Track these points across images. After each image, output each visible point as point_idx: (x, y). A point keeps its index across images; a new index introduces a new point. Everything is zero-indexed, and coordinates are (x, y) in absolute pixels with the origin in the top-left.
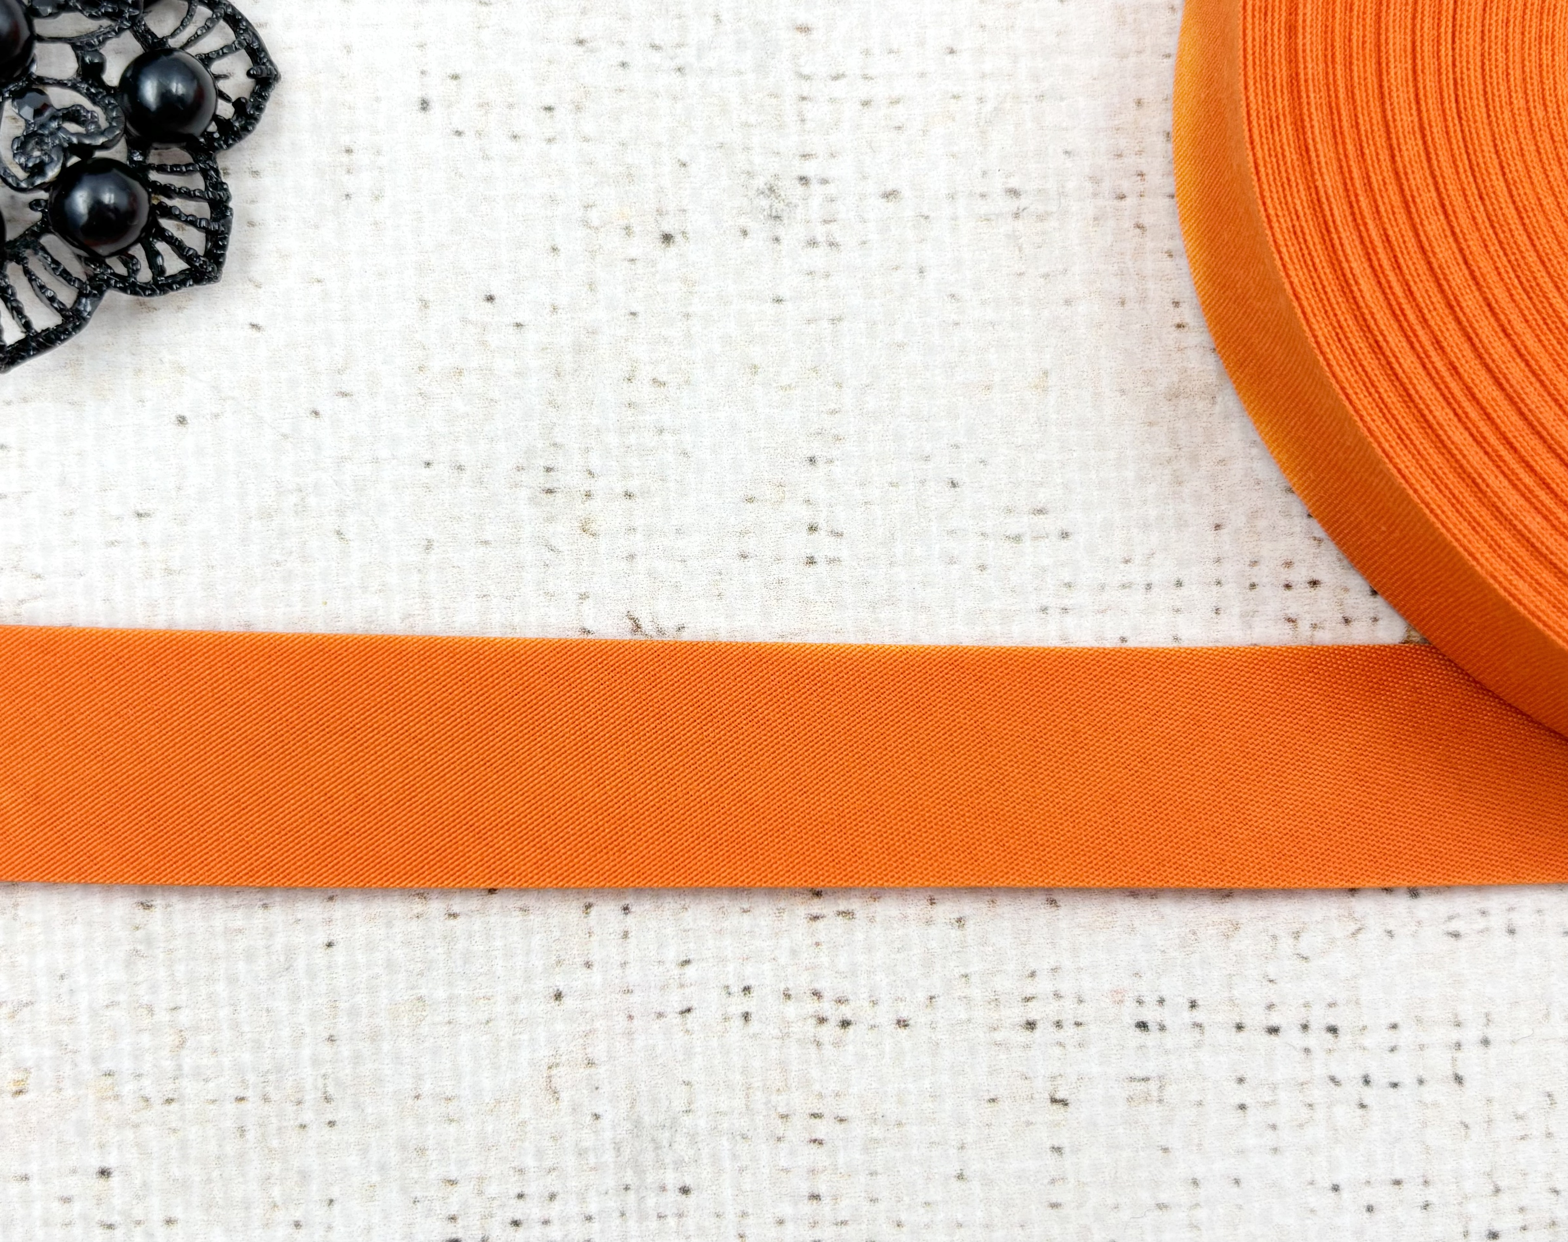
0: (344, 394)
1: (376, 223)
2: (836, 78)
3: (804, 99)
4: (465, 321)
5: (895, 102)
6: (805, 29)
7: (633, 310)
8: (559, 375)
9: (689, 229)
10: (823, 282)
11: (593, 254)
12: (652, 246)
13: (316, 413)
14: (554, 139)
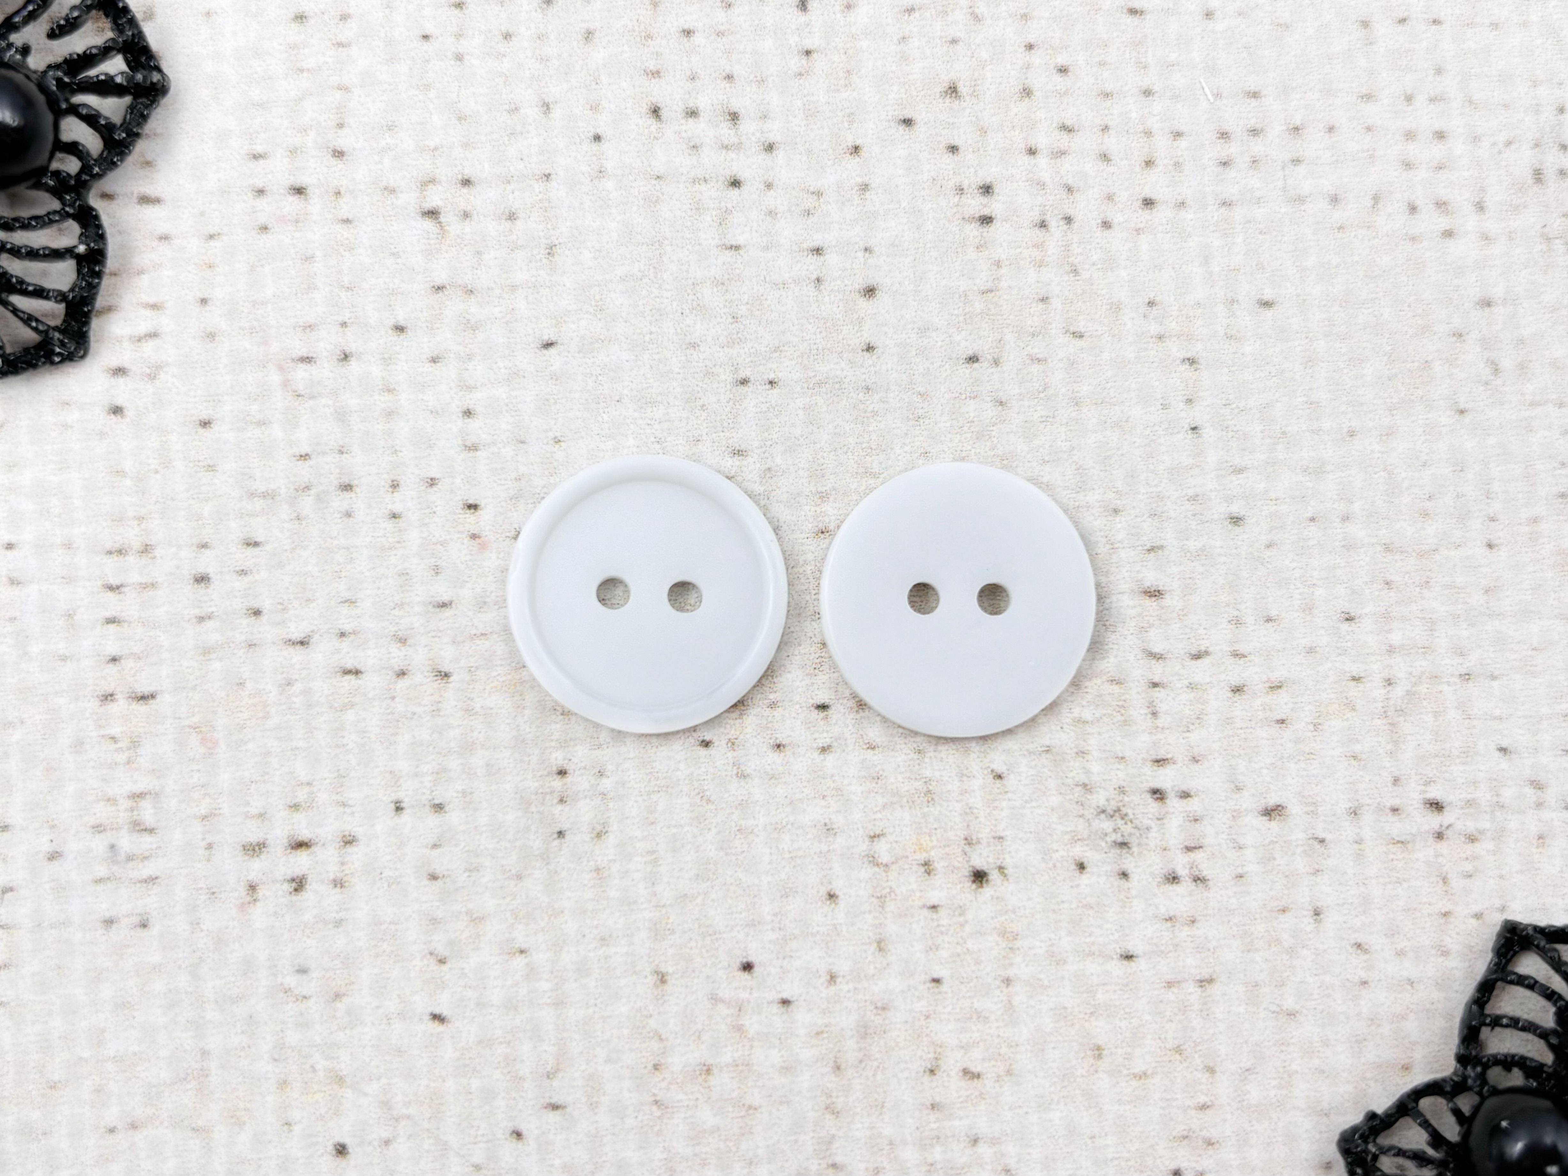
0: (555, 1107)
1: (597, 870)
2: (1197, 657)
3: (1155, 685)
4: (714, 999)
5: (1276, 687)
6: (1154, 594)
7: (935, 976)
8: (838, 1068)
9: (1008, 862)
10: (1184, 932)
11: (882, 900)
12: (959, 887)
13: (518, 1135)
14: (829, 747)
